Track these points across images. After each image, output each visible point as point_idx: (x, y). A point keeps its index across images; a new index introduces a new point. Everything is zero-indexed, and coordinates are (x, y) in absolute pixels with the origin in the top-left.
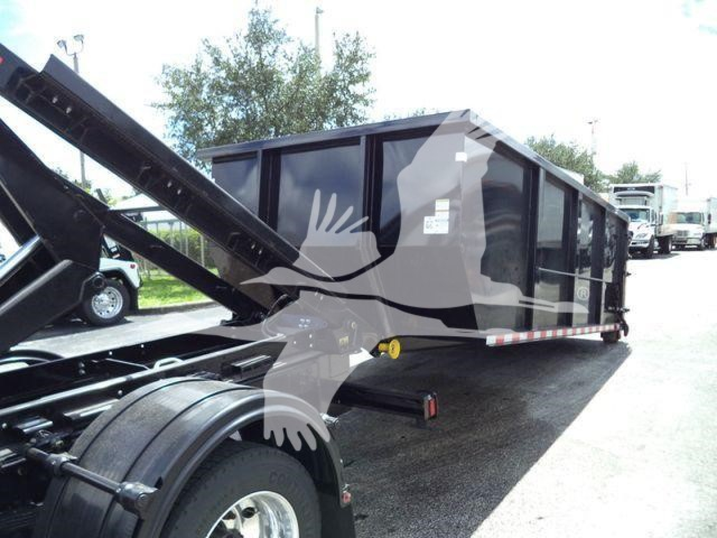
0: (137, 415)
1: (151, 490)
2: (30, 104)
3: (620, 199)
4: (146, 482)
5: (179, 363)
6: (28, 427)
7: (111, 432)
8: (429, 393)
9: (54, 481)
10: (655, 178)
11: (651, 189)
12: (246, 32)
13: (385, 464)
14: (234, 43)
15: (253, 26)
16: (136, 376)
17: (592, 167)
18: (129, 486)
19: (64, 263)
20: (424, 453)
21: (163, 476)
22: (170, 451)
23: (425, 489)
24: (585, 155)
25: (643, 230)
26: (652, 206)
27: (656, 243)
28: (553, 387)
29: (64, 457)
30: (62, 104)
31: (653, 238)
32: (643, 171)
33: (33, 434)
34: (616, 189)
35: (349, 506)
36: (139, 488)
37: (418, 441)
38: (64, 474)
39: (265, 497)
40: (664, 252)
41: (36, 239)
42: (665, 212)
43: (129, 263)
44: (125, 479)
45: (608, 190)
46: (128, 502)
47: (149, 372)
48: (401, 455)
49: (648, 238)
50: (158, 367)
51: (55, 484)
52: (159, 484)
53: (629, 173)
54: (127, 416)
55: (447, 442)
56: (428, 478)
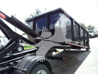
0: (25, 61)
1: (27, 70)
2: (10, 22)
3: (89, 30)
4: (26, 69)
5: (30, 54)
6: (11, 63)
7: (21, 63)
8: (64, 57)
9: (14, 70)
10: (94, 27)
11: (93, 28)
12: (36, 12)
13: (58, 67)
14: (34, 14)
15: (37, 11)
16: (24, 56)
17: (84, 26)
18: (24, 69)
19: (14, 42)
20: (64, 66)
21: (28, 68)
22: (29, 65)
23: (64, 70)
24: (83, 24)
25: (93, 34)
26: (94, 30)
27: (95, 36)
28: (81, 56)
29: (16, 67)
30: (13, 21)
31: (94, 35)
32: (92, 26)
33: (11, 64)
34: (88, 29)
35: (54, 72)
36: (25, 70)
37: (63, 64)
38: (16, 69)
39: (42, 71)
40: (96, 37)
41: (11, 39)
42: (95, 31)
43: (22, 44)
44: (24, 68)
45: (87, 29)
46: (24, 71)
47: (26, 56)
48: (61, 66)
49: (93, 35)
50: (27, 55)
51: (15, 70)
52: (28, 69)
53: (90, 26)
54: (23, 61)
55: (67, 64)
56: (64, 69)
